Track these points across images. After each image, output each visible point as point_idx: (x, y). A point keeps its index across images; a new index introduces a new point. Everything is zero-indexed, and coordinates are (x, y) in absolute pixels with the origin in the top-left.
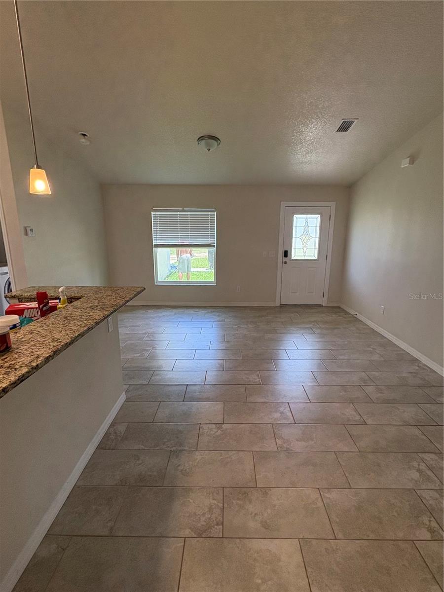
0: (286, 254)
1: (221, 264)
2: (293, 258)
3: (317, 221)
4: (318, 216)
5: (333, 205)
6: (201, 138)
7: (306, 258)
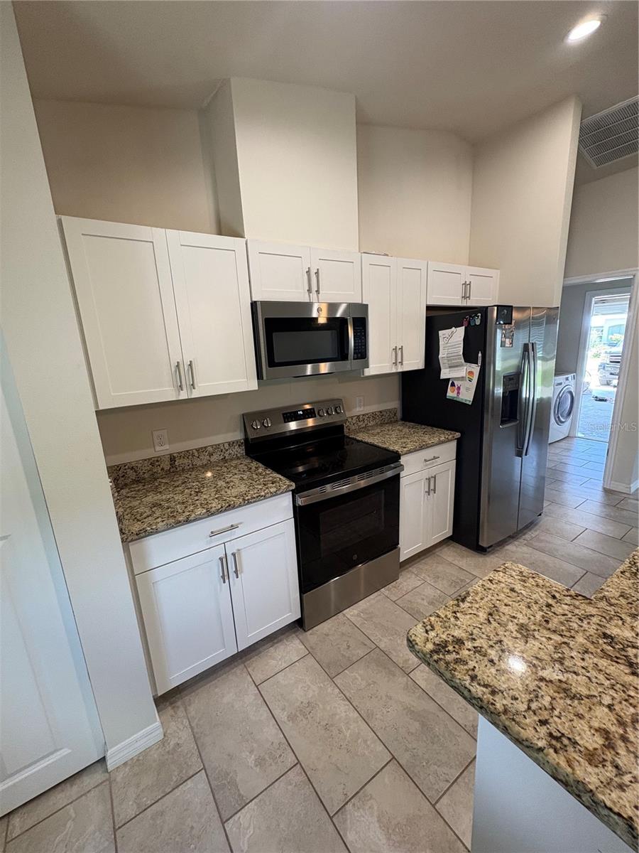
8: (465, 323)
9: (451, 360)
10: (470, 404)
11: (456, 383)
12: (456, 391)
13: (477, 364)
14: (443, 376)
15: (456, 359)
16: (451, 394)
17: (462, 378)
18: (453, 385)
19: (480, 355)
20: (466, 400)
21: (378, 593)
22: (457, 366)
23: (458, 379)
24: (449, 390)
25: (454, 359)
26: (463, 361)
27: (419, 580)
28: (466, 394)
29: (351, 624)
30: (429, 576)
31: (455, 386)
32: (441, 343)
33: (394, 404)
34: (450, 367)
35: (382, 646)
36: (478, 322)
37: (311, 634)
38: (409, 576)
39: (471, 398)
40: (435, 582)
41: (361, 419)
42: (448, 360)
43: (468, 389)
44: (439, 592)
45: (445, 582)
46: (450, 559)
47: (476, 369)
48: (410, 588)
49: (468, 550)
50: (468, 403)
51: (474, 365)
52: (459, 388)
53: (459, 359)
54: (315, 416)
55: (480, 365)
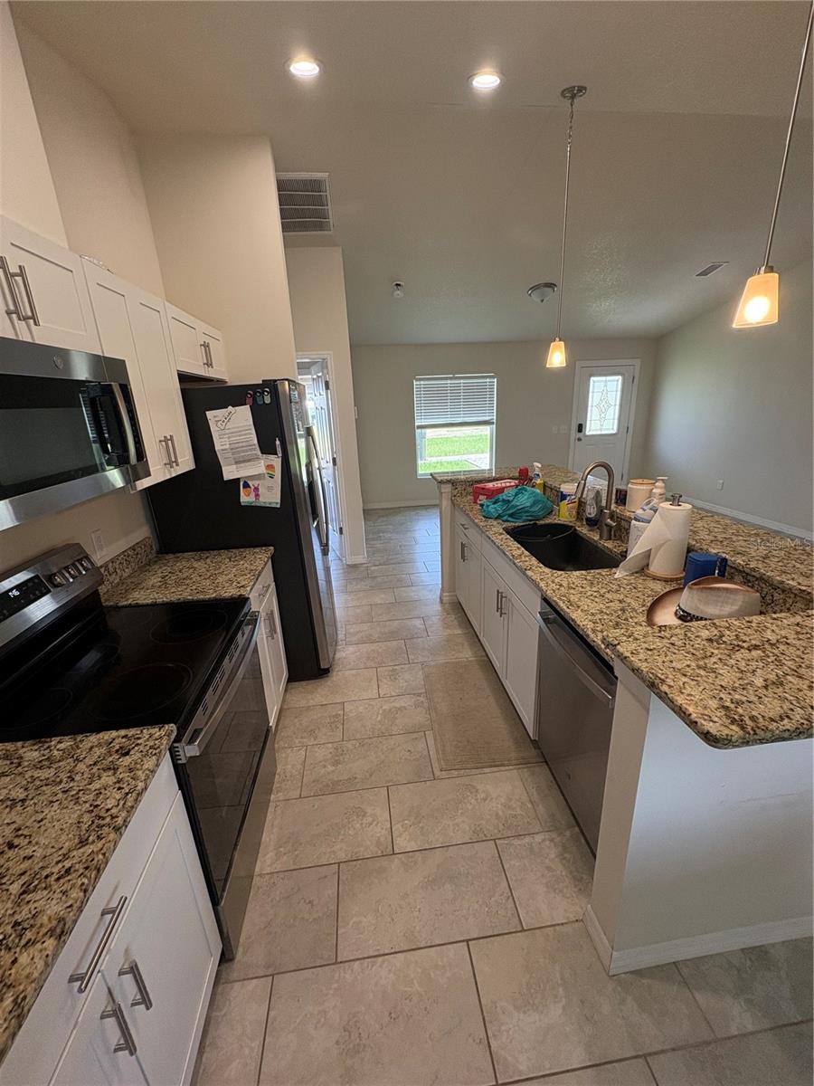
0: (580, 428)
1: (503, 445)
2: (587, 433)
3: (617, 385)
4: (619, 378)
5: (637, 362)
6: (534, 288)
7: (603, 432)
8: (249, 400)
9: (239, 452)
10: (278, 506)
11: (250, 483)
12: (253, 494)
13: (276, 454)
14: (227, 476)
15: (247, 451)
16: (246, 498)
17: (259, 477)
18: (246, 485)
19: (278, 442)
20: (270, 504)
21: (272, 805)
22: (249, 461)
23: (253, 477)
24: (242, 493)
25: (243, 451)
26: (259, 453)
27: (299, 750)
28: (271, 495)
29: (281, 875)
30: (302, 738)
31: (249, 487)
32: (213, 428)
33: (142, 532)
34: (236, 463)
35: (342, 856)
36: (268, 400)
37: (245, 953)
38: (284, 755)
39: (278, 500)
40: (316, 738)
41: (111, 570)
42: (233, 454)
43: (270, 489)
44: (330, 745)
45: (324, 730)
46: (303, 703)
47: (276, 461)
48: (299, 767)
49: (311, 682)
50: (274, 506)
51: (272, 457)
52: (256, 489)
53: (251, 450)
54: (50, 591)
55: (280, 455)
